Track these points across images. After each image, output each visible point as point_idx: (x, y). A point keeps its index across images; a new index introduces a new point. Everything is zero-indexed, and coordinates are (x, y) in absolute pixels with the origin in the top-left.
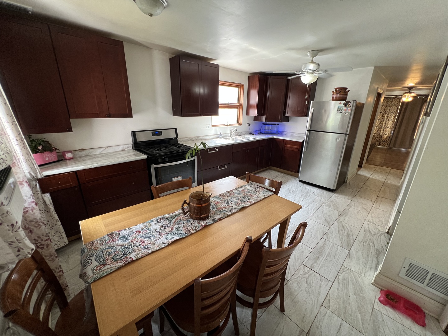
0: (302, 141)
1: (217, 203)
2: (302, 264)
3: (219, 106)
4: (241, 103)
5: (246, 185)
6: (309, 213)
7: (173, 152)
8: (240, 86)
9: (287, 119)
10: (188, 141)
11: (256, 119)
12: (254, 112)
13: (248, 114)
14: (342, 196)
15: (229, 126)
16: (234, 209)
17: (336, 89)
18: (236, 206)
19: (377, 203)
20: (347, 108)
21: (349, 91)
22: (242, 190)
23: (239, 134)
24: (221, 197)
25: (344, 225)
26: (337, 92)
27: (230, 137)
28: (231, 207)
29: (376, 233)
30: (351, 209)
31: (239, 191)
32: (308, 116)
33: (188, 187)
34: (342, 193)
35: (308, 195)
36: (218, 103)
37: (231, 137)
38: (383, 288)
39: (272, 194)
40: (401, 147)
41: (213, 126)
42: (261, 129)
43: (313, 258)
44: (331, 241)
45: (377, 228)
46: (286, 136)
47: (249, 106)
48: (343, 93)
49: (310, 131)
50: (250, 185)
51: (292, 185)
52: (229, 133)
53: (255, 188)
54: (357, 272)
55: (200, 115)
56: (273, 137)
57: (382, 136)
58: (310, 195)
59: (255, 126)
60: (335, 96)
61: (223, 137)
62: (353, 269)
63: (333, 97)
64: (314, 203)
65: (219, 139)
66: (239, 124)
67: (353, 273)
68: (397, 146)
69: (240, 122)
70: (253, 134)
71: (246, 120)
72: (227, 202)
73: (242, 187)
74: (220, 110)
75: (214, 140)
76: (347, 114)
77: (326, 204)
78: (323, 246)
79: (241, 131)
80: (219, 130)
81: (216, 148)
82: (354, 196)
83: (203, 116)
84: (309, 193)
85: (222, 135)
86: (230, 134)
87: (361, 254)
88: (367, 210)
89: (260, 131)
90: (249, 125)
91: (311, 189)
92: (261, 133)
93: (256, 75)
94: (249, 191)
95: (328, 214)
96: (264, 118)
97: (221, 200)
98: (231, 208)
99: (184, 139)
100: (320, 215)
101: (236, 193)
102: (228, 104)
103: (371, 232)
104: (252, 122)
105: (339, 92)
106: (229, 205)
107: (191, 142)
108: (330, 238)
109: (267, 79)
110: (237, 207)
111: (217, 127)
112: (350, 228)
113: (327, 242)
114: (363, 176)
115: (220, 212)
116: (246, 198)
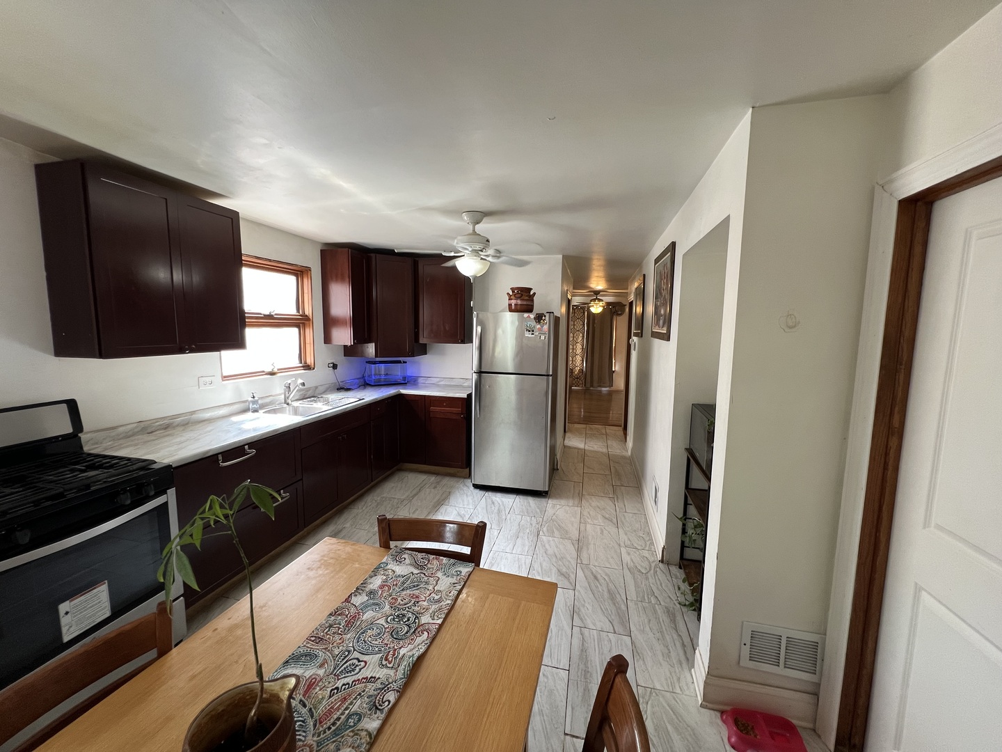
0: (465, 396)
1: (311, 684)
2: (566, 734)
3: (247, 320)
4: (307, 313)
5: (384, 560)
6: (524, 566)
7: (61, 495)
8: (300, 272)
9: (423, 350)
10: (129, 436)
11: (348, 351)
12: (344, 336)
13: (327, 339)
14: (563, 502)
15: (279, 375)
16: (385, 688)
17: (513, 289)
18: (385, 671)
19: (619, 501)
20: (542, 327)
21: (535, 294)
22: (382, 587)
23: (310, 394)
24: (318, 650)
25: (594, 571)
26: (517, 296)
27: (285, 405)
28: (370, 685)
29: (648, 569)
30: (588, 526)
31: (372, 593)
32: (471, 341)
33: (153, 653)
34: (559, 496)
35: (504, 517)
36: (242, 312)
37: (288, 404)
38: (721, 707)
39: (471, 569)
40: (600, 386)
41: (225, 378)
42: (366, 375)
43: (580, 698)
44: (591, 626)
45: (644, 556)
46: (426, 387)
47: (329, 322)
48: (527, 298)
49: (480, 372)
50: (398, 558)
51: (463, 501)
52: (280, 394)
53: (417, 566)
54: (666, 689)
55: (181, 351)
56: (399, 393)
57: (572, 370)
58: (508, 518)
59: (348, 369)
60: (513, 302)
61: (262, 407)
62: (658, 686)
63: (510, 305)
64: (521, 534)
65: (250, 415)
66: (307, 367)
67: (663, 696)
68: (595, 384)
69: (310, 361)
70: (348, 390)
71: (322, 355)
72: (345, 664)
73: (375, 573)
74: (250, 334)
75: (235, 419)
76: (543, 337)
77: (545, 529)
78: (583, 650)
79: (313, 385)
80: (246, 389)
81: (246, 447)
82: (581, 496)
83: (192, 351)
84: (503, 512)
85: (260, 402)
86: (283, 396)
87: (651, 635)
88: (611, 521)
89: (362, 380)
90: (335, 367)
91: (504, 499)
92: (365, 384)
93: (340, 249)
94: (403, 583)
95: (558, 556)
96: (371, 349)
97: (321, 666)
98: (371, 688)
99: (113, 433)
100: (544, 564)
101: (365, 607)
102: (270, 316)
103: (640, 571)
104: (340, 359)
105: (519, 295)
106: (360, 676)
107: (146, 437)
108: (586, 617)
109: (369, 260)
110: (392, 672)
111: (241, 382)
112: (607, 574)
113: (586, 631)
114: (575, 448)
115: (335, 734)
116: (404, 615)
